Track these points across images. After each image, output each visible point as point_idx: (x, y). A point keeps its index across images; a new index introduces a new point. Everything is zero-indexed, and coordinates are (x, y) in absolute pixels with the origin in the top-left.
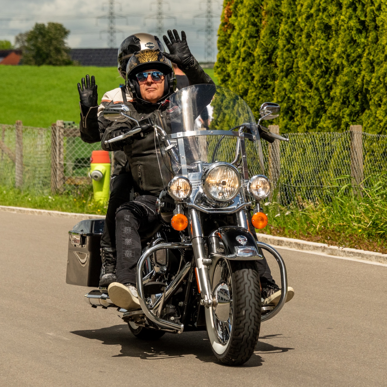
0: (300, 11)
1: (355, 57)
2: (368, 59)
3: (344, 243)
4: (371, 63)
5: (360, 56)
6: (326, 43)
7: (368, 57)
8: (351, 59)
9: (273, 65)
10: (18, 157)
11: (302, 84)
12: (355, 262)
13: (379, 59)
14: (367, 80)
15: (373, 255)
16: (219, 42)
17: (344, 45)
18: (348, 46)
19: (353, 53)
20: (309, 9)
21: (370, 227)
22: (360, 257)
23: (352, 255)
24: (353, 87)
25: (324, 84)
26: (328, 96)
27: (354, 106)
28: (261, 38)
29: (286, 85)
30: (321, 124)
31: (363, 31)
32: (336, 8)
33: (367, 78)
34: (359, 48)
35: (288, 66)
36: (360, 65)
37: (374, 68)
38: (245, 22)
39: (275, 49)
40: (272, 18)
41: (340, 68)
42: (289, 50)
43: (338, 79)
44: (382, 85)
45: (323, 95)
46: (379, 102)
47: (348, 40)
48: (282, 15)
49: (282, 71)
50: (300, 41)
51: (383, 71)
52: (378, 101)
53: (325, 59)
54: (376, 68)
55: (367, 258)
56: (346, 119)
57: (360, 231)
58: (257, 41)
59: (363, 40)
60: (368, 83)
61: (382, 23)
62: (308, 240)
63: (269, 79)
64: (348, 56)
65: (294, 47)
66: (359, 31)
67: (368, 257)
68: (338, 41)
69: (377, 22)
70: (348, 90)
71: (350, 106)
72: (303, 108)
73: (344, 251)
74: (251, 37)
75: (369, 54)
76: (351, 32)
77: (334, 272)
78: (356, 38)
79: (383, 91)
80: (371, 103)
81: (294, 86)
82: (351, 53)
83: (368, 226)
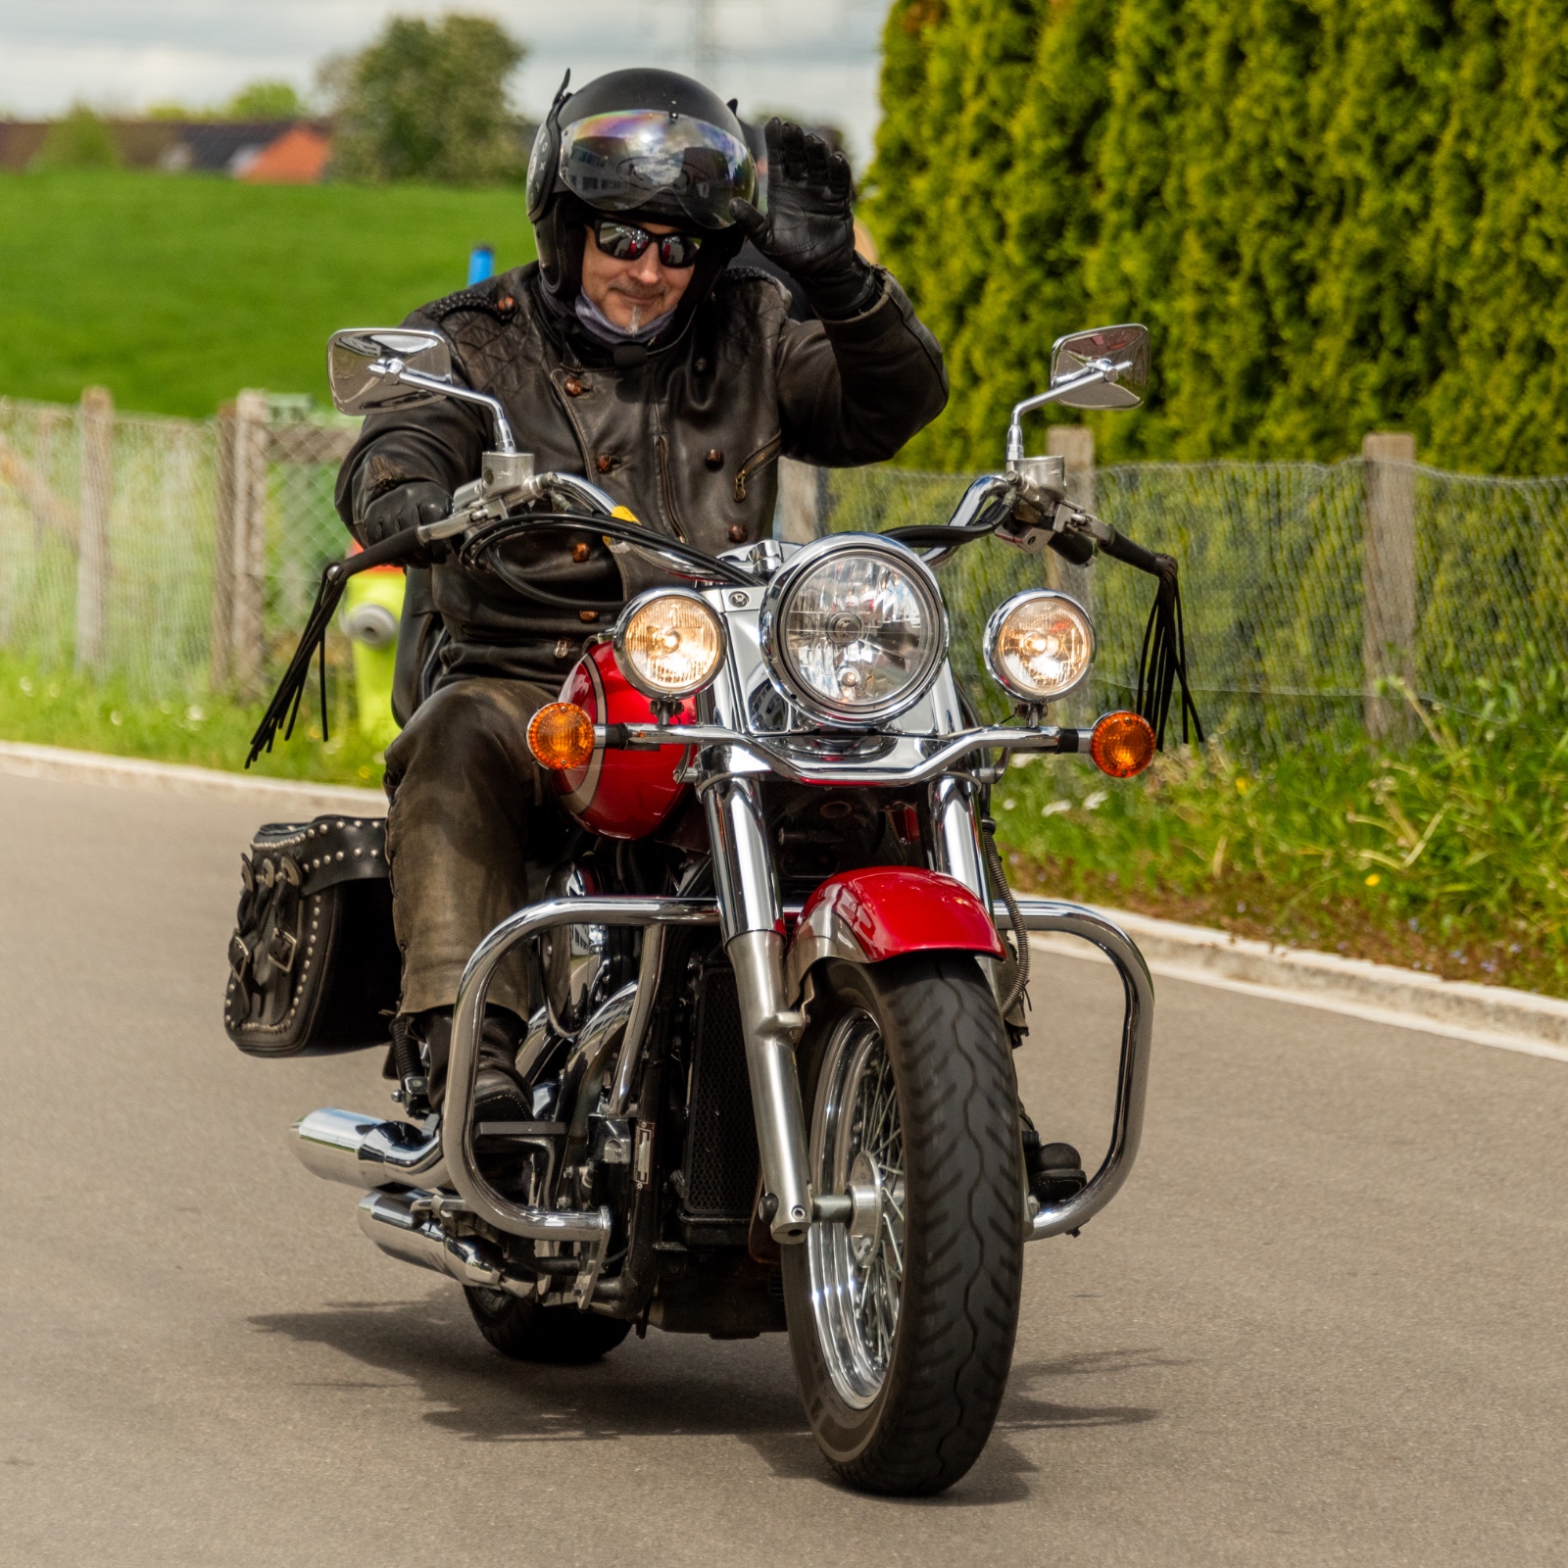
1: (1409, 150)
2: (1458, 155)
3: (1296, 935)
4: (1471, 173)
5: (1429, 145)
6: (1298, 85)
7: (1460, 148)
8: (1393, 153)
9: (1087, 180)
10: (88, 543)
11: (1194, 256)
12: (1322, 1014)
13: (1503, 156)
14: (1448, 247)
15: (1403, 987)
16: (888, 76)
17: (1366, 94)
18: (1383, 102)
19: (1405, 126)
21: (1418, 863)
22: (1353, 993)
23: (1320, 981)
24: (1398, 276)
25: (1284, 260)
26: (1299, 310)
27: (1399, 353)
28: (1044, 61)
29: (1135, 264)
30: (1274, 430)
31: (1445, 39)
33: (1453, 238)
34: (1430, 109)
35: (1144, 181)
36: (1426, 183)
37: (1480, 194)
39: (1099, 107)
41: (1350, 193)
42: (1150, 117)
43: (1337, 242)
44: (1509, 270)
45: (1279, 308)
46: (1499, 339)
47: (1382, 77)
49: (1120, 201)
50: (1199, 76)
51: (1515, 209)
52: (1492, 336)
53: (1295, 158)
54: (1491, 197)
55: (1381, 998)
56: (1369, 409)
57: (1373, 880)
58: (1025, 76)
59: (1442, 76)
60: (1457, 258)
62: (1157, 916)
63: (1071, 235)
64: (1382, 140)
65: (1173, 101)
66: (1431, 40)
67: (1387, 993)
68: (1341, 79)
70: (1378, 290)
71: (1385, 356)
72: (1201, 359)
73: (1291, 967)
74: (1006, 57)
75: (1464, 135)
76: (1396, 43)
78: (1416, 68)
79: (1513, 294)
80: (1464, 342)
81: (1165, 268)
82: (1394, 130)
83: (1410, 859)
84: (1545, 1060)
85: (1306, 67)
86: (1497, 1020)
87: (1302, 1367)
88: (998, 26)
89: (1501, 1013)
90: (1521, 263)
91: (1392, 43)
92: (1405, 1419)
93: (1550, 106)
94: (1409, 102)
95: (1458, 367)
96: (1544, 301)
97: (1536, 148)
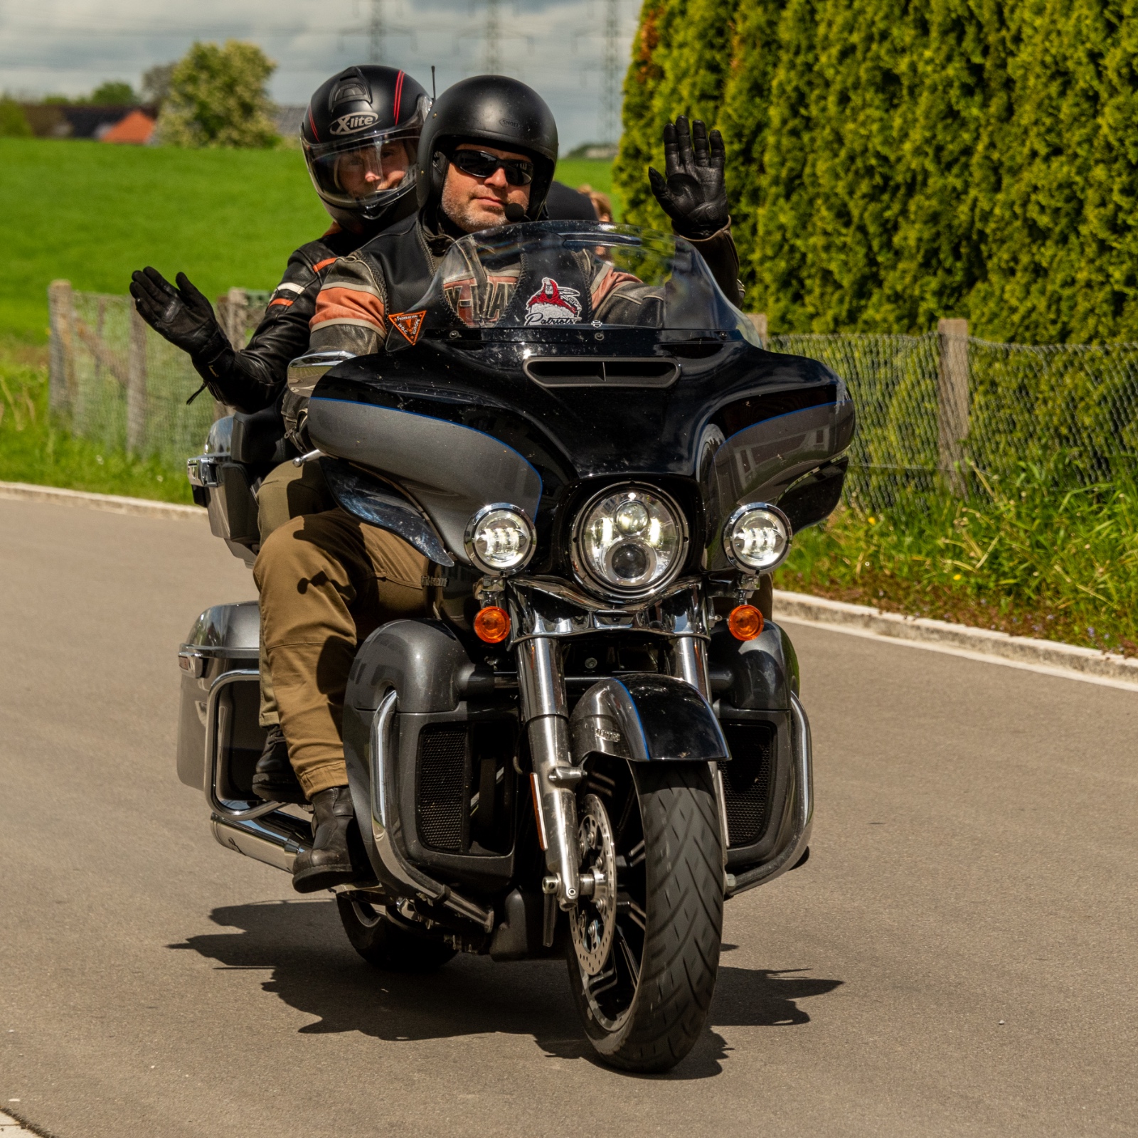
0: (826, 38)
1: (956, 154)
2: (987, 158)
3: (918, 608)
4: (996, 168)
5: (968, 151)
6: (885, 116)
7: (988, 153)
8: (946, 156)
9: (754, 168)
10: (134, 376)
11: (824, 216)
12: (943, 656)
13: (1013, 158)
14: (982, 210)
15: (988, 639)
16: (628, 108)
17: (931, 123)
18: (940, 126)
19: (952, 142)
20: (845, 35)
21: (982, 568)
22: (956, 643)
23: (936, 636)
24: (950, 226)
25: (878, 216)
26: (888, 245)
27: (949, 272)
28: (728, 99)
29: (787, 218)
30: (869, 314)
31: (978, 91)
32: (913, 32)
33: (984, 204)
34: (967, 131)
35: (792, 170)
36: (966, 173)
37: (1000, 180)
38: (692, 61)
39: (760, 127)
40: (757, 52)
41: (920, 178)
42: (795, 133)
43: (912, 207)
44: (1018, 223)
45: (876, 244)
46: (1012, 264)
47: (940, 112)
48: (780, 47)
49: (776, 181)
50: (824, 110)
51: (1023, 188)
52: (1007, 262)
53: (884, 159)
54: (1006, 180)
55: (973, 646)
56: (930, 303)
57: (957, 577)
58: (716, 108)
59: (975, 111)
60: (986, 216)
61: (1022, 72)
62: (832, 598)
63: (744, 200)
64: (939, 149)
65: (809, 123)
66: (968, 91)
67: (977, 643)
68: (914, 113)
69: (1010, 70)
70: (938, 235)
71: (940, 272)
72: (827, 275)
73: (918, 628)
74: (704, 96)
75: (992, 145)
76: (948, 93)
77: (891, 681)
78: (960, 106)
79: (1022, 236)
80: (990, 265)
81: (804, 221)
82: (947, 143)
83: (979, 565)
84: (1080, 683)
85: (891, 105)
86: (1045, 659)
87: (1015, 864)
88: (699, 79)
89: (1048, 655)
90: (1025, 220)
91: (945, 92)
92: (1085, 894)
93: (1042, 129)
94: (955, 126)
95: (985, 279)
96: (1040, 242)
97: (1034, 154)
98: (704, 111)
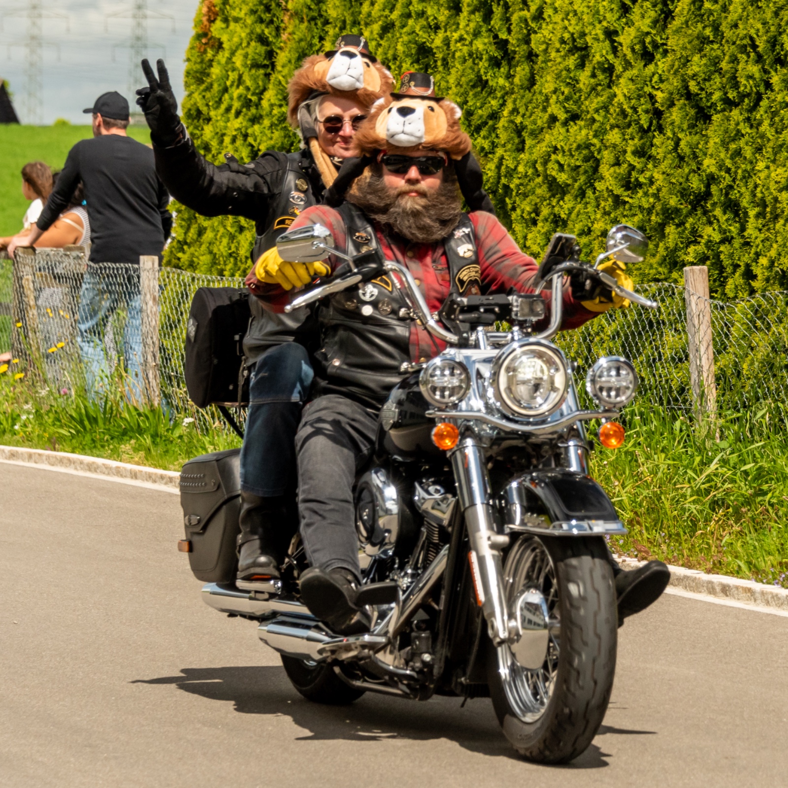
0: (369, 15)
1: (485, 117)
2: (512, 122)
4: (519, 131)
5: (494, 116)
7: (512, 118)
13: (535, 123)
14: (507, 167)
16: (188, 73)
17: (462, 90)
18: (471, 93)
19: (481, 108)
20: (387, 12)
28: (279, 68)
31: (504, 63)
32: (446, 12)
33: (509, 163)
34: (495, 98)
36: (494, 135)
37: (523, 142)
38: (243, 35)
40: (304, 26)
44: (540, 180)
46: (533, 215)
47: (470, 81)
48: (327, 22)
51: (544, 149)
52: (530, 213)
54: (529, 142)
58: (267, 75)
59: (501, 81)
60: (511, 173)
61: (544, 47)
66: (495, 63)
68: (447, 82)
69: (533, 45)
74: (256, 65)
75: (515, 111)
76: (478, 64)
78: (488, 76)
79: (542, 191)
80: (514, 216)
82: (476, 108)
88: (250, 50)
90: (546, 176)
93: (561, 98)
94: (484, 94)
96: (559, 196)
97: (553, 119)
98: (255, 79)
